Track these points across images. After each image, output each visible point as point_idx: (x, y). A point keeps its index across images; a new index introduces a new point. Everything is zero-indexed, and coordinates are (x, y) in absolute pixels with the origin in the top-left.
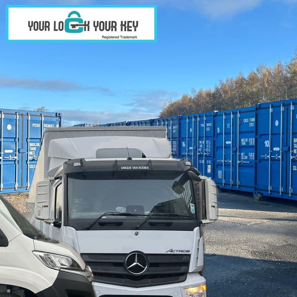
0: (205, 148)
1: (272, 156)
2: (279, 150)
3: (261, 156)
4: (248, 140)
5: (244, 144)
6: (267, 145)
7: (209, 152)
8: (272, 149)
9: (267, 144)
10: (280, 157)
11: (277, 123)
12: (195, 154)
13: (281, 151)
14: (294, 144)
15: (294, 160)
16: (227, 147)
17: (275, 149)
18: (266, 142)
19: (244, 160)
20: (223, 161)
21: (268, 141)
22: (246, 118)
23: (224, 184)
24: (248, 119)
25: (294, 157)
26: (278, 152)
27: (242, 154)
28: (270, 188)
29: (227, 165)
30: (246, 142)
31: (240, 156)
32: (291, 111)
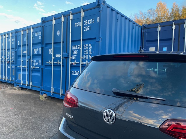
0: (11, 57)
1: (54, 62)
2: (60, 56)
3: (46, 62)
4: (38, 50)
5: (35, 53)
6: (50, 53)
7: (13, 60)
8: (54, 56)
9: (51, 51)
10: (61, 63)
11: (58, 33)
12: (5, 61)
13: (62, 58)
14: (73, 51)
15: (72, 65)
16: (24, 56)
17: (57, 56)
18: (50, 50)
19: (35, 66)
20: (21, 66)
21: (51, 49)
22: (37, 32)
23: (22, 84)
24: (38, 33)
25: (72, 63)
26: (59, 59)
27: (34, 61)
28: (52, 90)
29: (24, 70)
30: (37, 52)
31: (33, 62)
32: (71, 20)
